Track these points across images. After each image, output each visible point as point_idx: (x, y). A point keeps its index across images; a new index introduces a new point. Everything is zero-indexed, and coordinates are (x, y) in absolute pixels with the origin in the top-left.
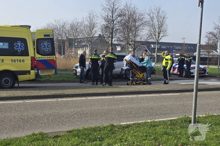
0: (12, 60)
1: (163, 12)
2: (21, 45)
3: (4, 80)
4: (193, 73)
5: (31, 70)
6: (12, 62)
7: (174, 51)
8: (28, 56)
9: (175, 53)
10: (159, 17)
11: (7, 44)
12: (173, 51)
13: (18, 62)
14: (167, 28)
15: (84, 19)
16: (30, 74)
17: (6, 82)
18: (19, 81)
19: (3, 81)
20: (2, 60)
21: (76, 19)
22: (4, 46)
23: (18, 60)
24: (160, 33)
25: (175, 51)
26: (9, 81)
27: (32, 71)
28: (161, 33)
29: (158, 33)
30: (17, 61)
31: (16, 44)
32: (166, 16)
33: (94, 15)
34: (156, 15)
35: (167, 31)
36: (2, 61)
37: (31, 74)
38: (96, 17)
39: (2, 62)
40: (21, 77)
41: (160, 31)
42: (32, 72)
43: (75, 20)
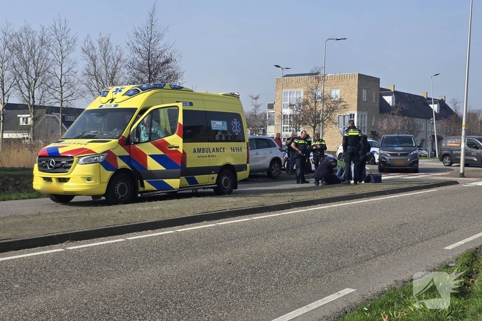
0: (231, 148)
6: (232, 152)
8: (244, 141)
13: (236, 152)
19: (223, 181)
20: (223, 148)
22: (223, 127)
23: (236, 148)
26: (228, 181)
31: (233, 123)
39: (223, 152)
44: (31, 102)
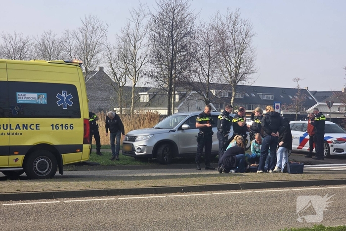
0: (52, 125)
1: (245, 23)
2: (68, 98)
3: (39, 163)
4: (342, 149)
5: (84, 144)
6: (53, 129)
7: (278, 106)
8: (80, 117)
9: (279, 110)
10: (237, 34)
11: (44, 95)
12: (276, 104)
13: (62, 129)
14: (253, 57)
15: (69, 34)
16: (81, 151)
17: (42, 166)
18: (64, 164)
19: (37, 164)
20: (36, 125)
21: (50, 34)
22: (39, 100)
23: (62, 125)
24: (239, 65)
25: (279, 104)
26: (47, 164)
27: (84, 146)
28: (241, 66)
29: (236, 67)
30: (60, 127)
31: (59, 96)
32: (251, 32)
33: (95, 27)
34: (231, 28)
35: (254, 62)
36: (37, 127)
37: (83, 150)
38: (99, 31)
39: (37, 129)
40: (67, 158)
41: (238, 62)
42: (86, 147)
43: (48, 36)
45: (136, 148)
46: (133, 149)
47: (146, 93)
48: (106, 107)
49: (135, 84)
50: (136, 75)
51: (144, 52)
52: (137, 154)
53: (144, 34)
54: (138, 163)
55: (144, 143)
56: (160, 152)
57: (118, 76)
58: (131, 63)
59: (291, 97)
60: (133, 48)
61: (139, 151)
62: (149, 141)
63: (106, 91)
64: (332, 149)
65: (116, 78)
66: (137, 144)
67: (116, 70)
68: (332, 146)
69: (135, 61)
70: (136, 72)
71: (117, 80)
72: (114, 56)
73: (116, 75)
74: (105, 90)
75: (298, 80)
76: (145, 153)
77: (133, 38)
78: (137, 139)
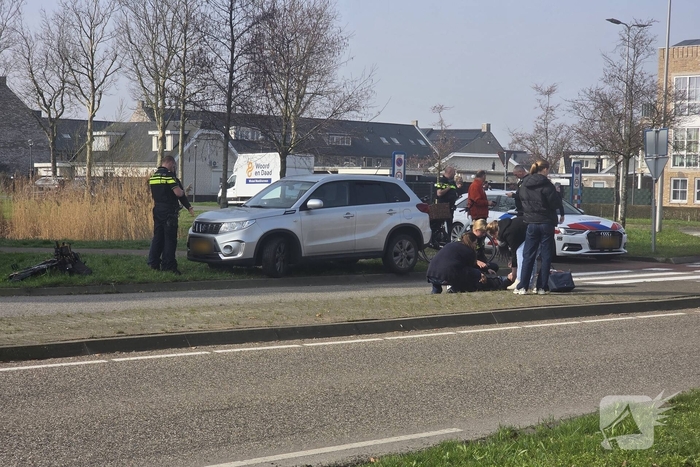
4: (579, 245)
7: (400, 160)
9: (402, 167)
12: (397, 157)
25: (402, 157)
44: (160, 104)
45: (221, 247)
46: (216, 248)
47: (104, 133)
48: (14, 160)
49: (94, 115)
50: (94, 97)
51: (110, 50)
52: (223, 258)
53: (109, 11)
54: (227, 276)
55: (237, 236)
56: (268, 253)
57: (47, 97)
58: (85, 71)
59: (385, 141)
60: (87, 39)
61: (228, 251)
62: (248, 232)
63: (13, 126)
64: (559, 245)
65: (41, 101)
66: (222, 240)
67: (42, 85)
68: (560, 239)
69: (92, 66)
70: (94, 90)
71: (46, 106)
72: (37, 55)
73: (42, 95)
74: (10, 125)
75: (440, 109)
76: (239, 255)
77: (87, 18)
78: (222, 229)
